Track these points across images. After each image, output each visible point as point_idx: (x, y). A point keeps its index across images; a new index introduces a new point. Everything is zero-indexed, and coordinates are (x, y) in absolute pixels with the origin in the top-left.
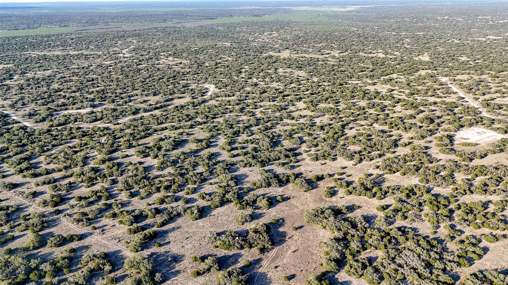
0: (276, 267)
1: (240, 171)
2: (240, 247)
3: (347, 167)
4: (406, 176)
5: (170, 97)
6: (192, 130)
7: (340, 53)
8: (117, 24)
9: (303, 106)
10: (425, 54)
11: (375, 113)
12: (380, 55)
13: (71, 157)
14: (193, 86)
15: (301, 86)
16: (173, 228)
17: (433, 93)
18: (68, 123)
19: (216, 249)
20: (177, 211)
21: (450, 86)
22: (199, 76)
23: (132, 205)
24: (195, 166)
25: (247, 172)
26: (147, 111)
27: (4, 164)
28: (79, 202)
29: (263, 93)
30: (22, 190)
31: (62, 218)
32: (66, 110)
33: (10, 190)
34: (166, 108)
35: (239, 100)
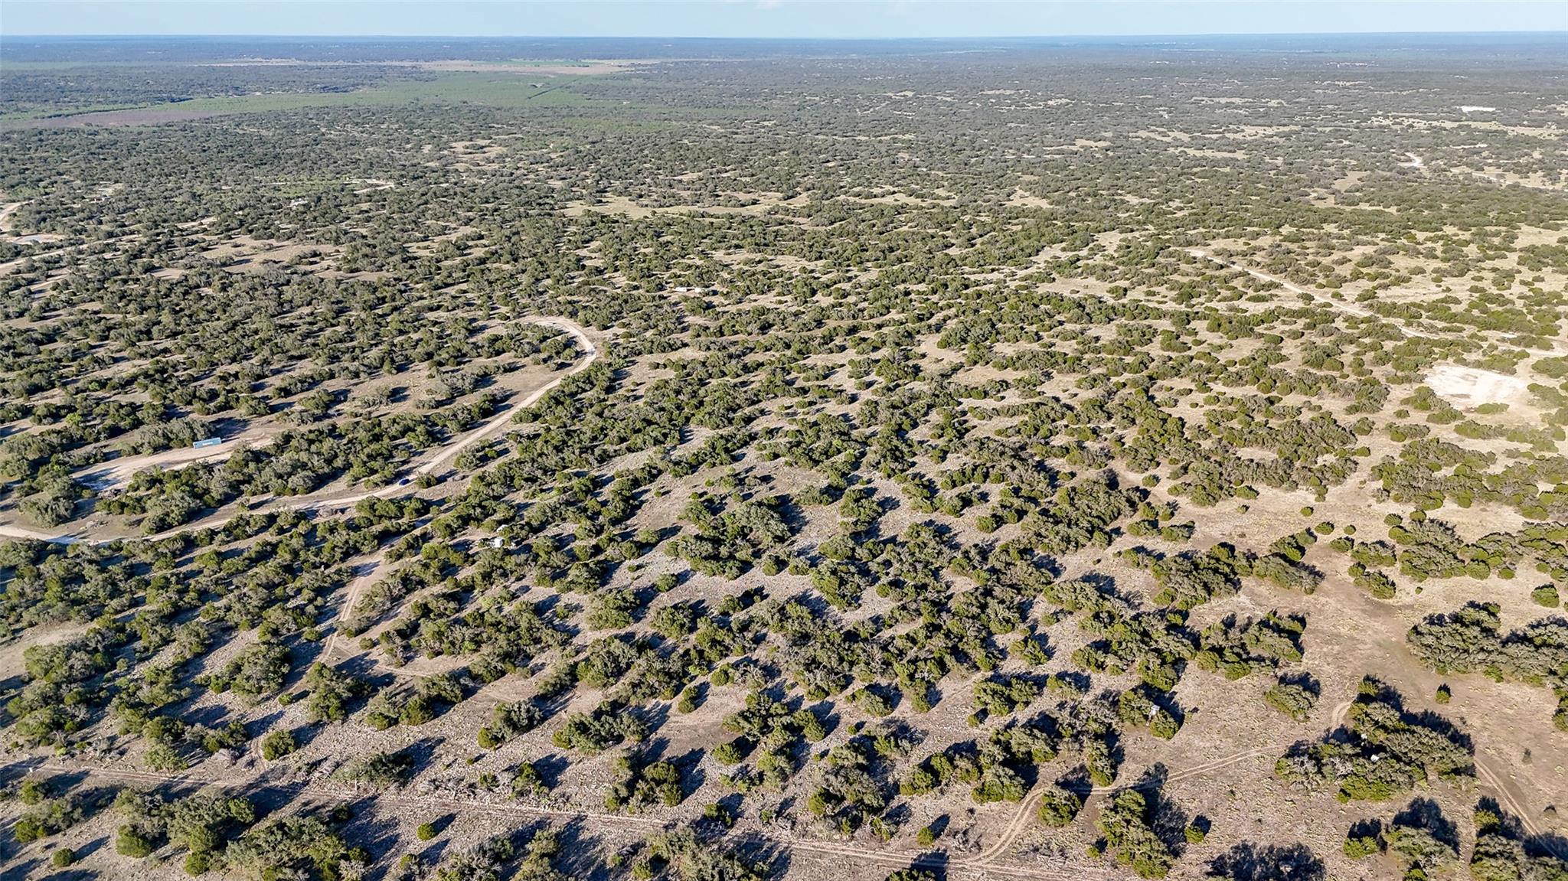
9: (951, 357)
10: (1020, 192)
11: (1173, 355)
12: (903, 199)
13: (475, 619)
14: (497, 328)
15: (851, 299)
16: (1147, 773)
17: (1228, 288)
18: (213, 504)
19: (1351, 804)
20: (1095, 721)
21: (1236, 268)
22: (465, 292)
23: (925, 733)
24: (935, 574)
25: (1089, 567)
26: (467, 426)
27: (207, 695)
28: (739, 765)
29: (765, 328)
30: (453, 772)
31: (766, 832)
32: (107, 457)
33: (404, 785)
34: (509, 407)
35: (731, 356)
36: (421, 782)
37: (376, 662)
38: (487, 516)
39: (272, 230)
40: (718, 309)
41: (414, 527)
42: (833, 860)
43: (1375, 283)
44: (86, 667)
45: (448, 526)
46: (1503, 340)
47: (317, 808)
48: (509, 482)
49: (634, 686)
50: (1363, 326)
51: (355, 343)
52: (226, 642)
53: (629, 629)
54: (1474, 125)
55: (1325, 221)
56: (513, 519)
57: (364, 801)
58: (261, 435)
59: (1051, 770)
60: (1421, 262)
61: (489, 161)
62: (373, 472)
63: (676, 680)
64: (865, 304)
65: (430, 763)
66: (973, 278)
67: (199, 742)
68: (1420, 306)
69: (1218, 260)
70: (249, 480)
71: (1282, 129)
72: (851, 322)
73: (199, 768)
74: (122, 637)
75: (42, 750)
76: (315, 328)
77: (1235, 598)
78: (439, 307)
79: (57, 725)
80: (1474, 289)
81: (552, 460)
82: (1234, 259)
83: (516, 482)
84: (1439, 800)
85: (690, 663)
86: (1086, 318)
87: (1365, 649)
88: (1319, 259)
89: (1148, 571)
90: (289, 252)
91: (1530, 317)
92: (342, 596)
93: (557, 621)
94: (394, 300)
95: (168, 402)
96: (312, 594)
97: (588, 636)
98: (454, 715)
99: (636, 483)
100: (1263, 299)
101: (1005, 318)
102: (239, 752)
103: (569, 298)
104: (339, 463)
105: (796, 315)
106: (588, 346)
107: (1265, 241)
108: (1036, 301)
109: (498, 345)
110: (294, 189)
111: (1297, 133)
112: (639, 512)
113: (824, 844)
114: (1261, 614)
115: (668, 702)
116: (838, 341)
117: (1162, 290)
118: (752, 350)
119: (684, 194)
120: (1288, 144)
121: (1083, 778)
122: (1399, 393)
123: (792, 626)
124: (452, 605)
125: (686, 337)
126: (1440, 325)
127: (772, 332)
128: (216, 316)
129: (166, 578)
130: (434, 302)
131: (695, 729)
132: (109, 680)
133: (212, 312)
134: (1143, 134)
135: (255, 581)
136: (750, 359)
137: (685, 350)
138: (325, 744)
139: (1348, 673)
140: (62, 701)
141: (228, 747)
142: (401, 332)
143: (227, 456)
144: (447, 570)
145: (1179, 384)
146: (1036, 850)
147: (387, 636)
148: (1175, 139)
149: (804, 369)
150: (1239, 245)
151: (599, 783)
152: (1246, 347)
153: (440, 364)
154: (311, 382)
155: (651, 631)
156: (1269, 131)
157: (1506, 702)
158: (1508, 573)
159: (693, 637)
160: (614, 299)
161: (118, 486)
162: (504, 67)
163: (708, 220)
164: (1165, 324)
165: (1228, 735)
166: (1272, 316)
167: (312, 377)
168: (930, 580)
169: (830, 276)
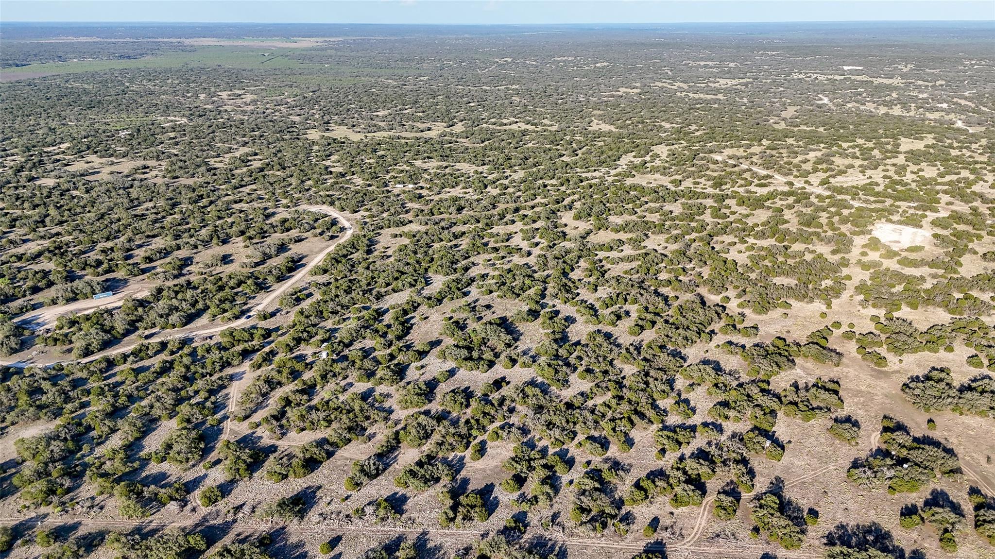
9: (583, 226)
10: (596, 121)
11: (720, 221)
12: (524, 126)
13: (323, 406)
14: (282, 214)
15: (511, 190)
16: (771, 483)
17: (743, 179)
18: (119, 336)
19: (897, 495)
20: (734, 452)
21: (744, 166)
22: (256, 190)
23: (630, 465)
24: (611, 363)
25: (702, 355)
26: (280, 279)
27: (150, 466)
28: (519, 493)
29: (460, 209)
30: (333, 507)
31: (547, 535)
32: (34, 307)
33: (302, 518)
34: (304, 265)
35: (443, 228)
36: (313, 515)
37: (261, 437)
38: (311, 337)
39: (111, 151)
40: (427, 198)
41: (263, 347)
42: (594, 551)
43: (828, 174)
44: (62, 451)
45: (288, 345)
46: (910, 207)
47: (247, 537)
48: (320, 314)
49: (440, 444)
50: (827, 201)
51: (190, 226)
52: (154, 429)
53: (426, 408)
54: (853, 77)
55: (786, 137)
56: (330, 338)
57: (277, 531)
58: (140, 288)
59: (714, 484)
60: (849, 161)
61: (246, 104)
62: (225, 311)
63: (466, 440)
64: (520, 193)
65: (315, 503)
66: (583, 175)
67: (155, 497)
68: (857, 188)
69: (731, 162)
70: (140, 319)
71: (741, 81)
72: (514, 205)
73: (158, 515)
74: (82, 429)
75: (43, 510)
76: (159, 216)
77: (794, 371)
78: (241, 201)
79: (51, 492)
80: (885, 177)
81: (345, 299)
82: (741, 161)
83: (325, 314)
84: (946, 489)
85: (471, 428)
86: (661, 199)
87: (879, 399)
88: (792, 160)
89: (738, 356)
90: (126, 166)
91: (921, 193)
92: (227, 395)
93: (377, 405)
94: (209, 197)
95: (68, 269)
96: (207, 395)
97: (400, 414)
98: (324, 469)
99: (405, 312)
100: (764, 185)
101: (611, 200)
102: (184, 503)
103: (327, 193)
104: (200, 306)
105: (478, 200)
106: (347, 224)
107: (756, 149)
108: (627, 189)
109: (287, 225)
110: (118, 124)
111: (751, 83)
112: (412, 331)
113: (585, 540)
114: (812, 380)
115: (463, 454)
116: (509, 217)
117: (702, 180)
118: (455, 224)
119: (382, 124)
120: (747, 90)
121: (734, 488)
122: (859, 241)
123: (532, 401)
124: (305, 397)
125: (409, 216)
126: (872, 199)
127: (464, 212)
128: (87, 210)
129: (100, 388)
130: (237, 197)
131: (484, 470)
132: (79, 459)
133: (84, 207)
134: (660, 84)
135: (165, 387)
136: (456, 229)
137: (411, 225)
138: (240, 494)
139: (873, 415)
140: (50, 475)
141: (176, 500)
142: (220, 218)
143: (120, 304)
144: (295, 375)
145: (728, 239)
146: (718, 536)
147: (266, 420)
148: (679, 87)
149: (492, 235)
150: (741, 152)
151: (432, 509)
152: (762, 216)
153: (250, 238)
154: (165, 253)
155: (440, 408)
156: (734, 82)
157: (968, 427)
158: (950, 349)
159: (469, 411)
160: (357, 193)
161: (47, 327)
162: (240, 43)
163: (403, 141)
164: (709, 202)
165: (813, 456)
166: (772, 196)
167: (165, 249)
168: (609, 368)
169: (494, 176)
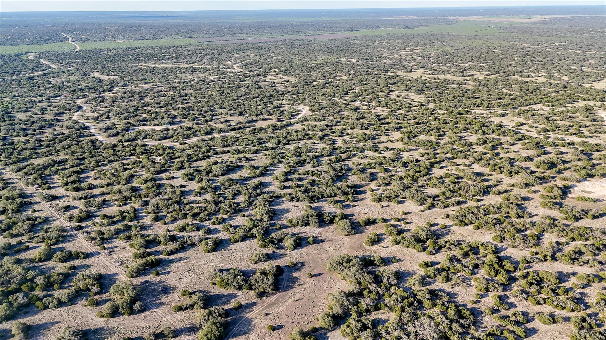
0: (267, 315)
1: (284, 205)
2: (237, 287)
3: (411, 213)
4: (479, 231)
5: (255, 118)
6: (255, 155)
7: (487, 75)
8: (245, 35)
19: (214, 286)
